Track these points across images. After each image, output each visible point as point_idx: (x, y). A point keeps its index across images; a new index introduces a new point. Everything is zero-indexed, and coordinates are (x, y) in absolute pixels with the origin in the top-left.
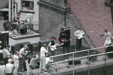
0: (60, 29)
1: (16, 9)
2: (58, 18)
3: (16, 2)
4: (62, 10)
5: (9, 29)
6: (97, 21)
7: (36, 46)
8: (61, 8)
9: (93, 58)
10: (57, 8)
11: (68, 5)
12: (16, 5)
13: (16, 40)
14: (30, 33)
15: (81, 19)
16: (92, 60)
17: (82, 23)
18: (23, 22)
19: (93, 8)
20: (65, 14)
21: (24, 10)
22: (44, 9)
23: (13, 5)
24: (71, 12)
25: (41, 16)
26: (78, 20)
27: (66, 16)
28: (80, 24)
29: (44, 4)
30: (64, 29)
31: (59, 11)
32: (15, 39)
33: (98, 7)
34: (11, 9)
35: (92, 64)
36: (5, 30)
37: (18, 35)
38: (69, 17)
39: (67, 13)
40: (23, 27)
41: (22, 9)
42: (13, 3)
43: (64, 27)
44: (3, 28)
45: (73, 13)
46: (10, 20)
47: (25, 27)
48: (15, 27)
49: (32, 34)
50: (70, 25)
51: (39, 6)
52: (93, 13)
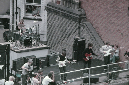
0: (73, 40)
1: (18, 15)
2: (70, 26)
3: (19, 7)
4: (76, 16)
5: (10, 40)
6: (118, 30)
7: (43, 61)
8: (74, 14)
9: (114, 75)
10: (69, 14)
11: (82, 10)
12: (18, 11)
13: (19, 53)
14: (36, 45)
15: (98, 28)
16: (113, 78)
17: (100, 31)
18: (27, 32)
19: (113, 14)
20: (79, 22)
21: (28, 17)
22: (53, 16)
23: (15, 11)
24: (86, 19)
25: (50, 24)
26: (95, 29)
27: (81, 24)
28: (98, 34)
29: (53, 9)
30: (78, 39)
31: (72, 18)
32: (17, 52)
33: (120, 13)
34: (13, 15)
35: (112, 83)
36: (5, 41)
37: (21, 47)
38: (84, 25)
39: (82, 20)
40: (28, 37)
41: (26, 15)
42: (16, 8)
43: (78, 38)
44: (3, 39)
45: (89, 21)
46: (11, 29)
47: (30, 37)
48: (17, 37)
49: (39, 45)
50: (86, 35)
51: (47, 12)
52: (114, 20)
